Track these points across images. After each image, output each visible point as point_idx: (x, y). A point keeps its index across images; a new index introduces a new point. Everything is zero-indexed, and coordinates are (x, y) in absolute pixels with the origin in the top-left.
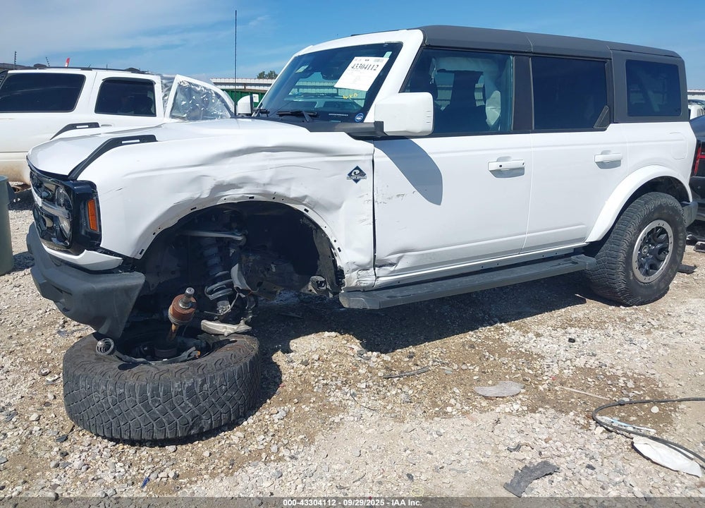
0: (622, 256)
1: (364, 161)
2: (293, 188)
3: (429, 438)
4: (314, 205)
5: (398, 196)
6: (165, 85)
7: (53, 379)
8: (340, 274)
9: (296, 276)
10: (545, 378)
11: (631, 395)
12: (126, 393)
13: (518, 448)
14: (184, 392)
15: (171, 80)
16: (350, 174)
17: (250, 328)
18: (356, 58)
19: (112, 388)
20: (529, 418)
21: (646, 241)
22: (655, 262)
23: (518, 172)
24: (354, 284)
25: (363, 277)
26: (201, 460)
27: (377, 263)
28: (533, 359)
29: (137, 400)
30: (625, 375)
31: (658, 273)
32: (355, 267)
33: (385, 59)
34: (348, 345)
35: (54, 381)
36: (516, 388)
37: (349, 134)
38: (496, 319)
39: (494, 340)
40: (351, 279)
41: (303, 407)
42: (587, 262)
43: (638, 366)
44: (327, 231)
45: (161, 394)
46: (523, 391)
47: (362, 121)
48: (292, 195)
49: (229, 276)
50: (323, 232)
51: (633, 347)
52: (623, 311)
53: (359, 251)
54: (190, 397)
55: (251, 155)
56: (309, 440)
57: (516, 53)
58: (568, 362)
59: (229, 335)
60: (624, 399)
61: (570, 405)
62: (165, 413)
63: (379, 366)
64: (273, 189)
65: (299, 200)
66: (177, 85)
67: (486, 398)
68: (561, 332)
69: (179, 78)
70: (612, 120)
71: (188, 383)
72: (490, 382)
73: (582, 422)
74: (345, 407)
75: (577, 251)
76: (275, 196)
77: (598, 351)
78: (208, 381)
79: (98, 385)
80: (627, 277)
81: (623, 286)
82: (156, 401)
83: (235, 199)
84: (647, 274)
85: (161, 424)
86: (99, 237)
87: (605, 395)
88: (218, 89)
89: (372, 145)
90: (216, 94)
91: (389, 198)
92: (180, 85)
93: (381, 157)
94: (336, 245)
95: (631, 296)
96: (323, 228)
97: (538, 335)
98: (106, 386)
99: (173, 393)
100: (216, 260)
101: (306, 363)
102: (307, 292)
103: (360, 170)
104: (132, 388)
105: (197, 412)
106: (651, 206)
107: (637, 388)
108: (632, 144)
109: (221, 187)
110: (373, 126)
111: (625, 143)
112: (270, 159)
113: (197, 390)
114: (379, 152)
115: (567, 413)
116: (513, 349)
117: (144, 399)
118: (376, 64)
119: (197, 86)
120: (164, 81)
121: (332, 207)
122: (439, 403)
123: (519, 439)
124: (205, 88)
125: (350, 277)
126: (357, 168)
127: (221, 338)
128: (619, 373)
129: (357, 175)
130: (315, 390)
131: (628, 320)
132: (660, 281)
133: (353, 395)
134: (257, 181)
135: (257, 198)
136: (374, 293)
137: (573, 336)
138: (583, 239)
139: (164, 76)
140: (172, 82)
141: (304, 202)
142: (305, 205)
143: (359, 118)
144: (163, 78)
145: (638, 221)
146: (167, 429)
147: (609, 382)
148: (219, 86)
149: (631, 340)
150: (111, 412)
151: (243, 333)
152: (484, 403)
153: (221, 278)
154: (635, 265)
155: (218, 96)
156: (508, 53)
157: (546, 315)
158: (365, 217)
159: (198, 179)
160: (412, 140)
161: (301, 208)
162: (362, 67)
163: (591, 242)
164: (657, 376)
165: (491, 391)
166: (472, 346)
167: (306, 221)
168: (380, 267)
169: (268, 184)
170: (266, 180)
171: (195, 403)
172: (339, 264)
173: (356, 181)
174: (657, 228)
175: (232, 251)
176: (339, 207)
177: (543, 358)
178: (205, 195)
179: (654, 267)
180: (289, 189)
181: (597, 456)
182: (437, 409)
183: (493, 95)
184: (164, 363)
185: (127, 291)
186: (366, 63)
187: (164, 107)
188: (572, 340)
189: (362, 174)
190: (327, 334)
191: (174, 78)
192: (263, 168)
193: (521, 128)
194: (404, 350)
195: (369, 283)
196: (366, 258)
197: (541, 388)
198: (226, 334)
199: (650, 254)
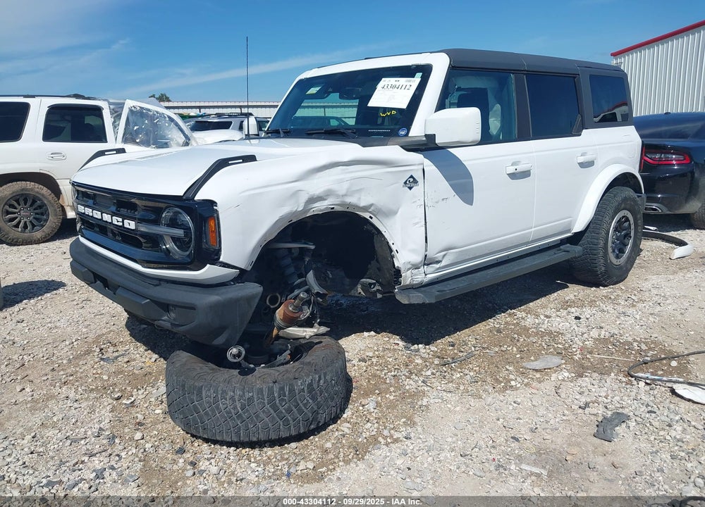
0: (602, 243)
1: (417, 170)
2: (363, 198)
3: (511, 408)
4: (379, 212)
5: (443, 199)
6: (113, 109)
7: (130, 401)
8: (398, 273)
9: (347, 281)
10: (574, 350)
11: (649, 355)
12: (255, 396)
13: (587, 405)
14: (306, 389)
15: (121, 106)
16: (405, 183)
17: (329, 329)
18: (383, 79)
19: (241, 393)
20: (581, 382)
21: (616, 229)
22: (622, 246)
23: (526, 174)
24: (408, 283)
25: (416, 275)
26: (326, 451)
27: (427, 261)
28: (555, 336)
29: (266, 401)
30: (635, 340)
31: (625, 256)
32: (410, 266)
33: (416, 80)
34: (392, 341)
35: (131, 403)
36: (557, 360)
37: (402, 147)
38: (506, 307)
39: (514, 324)
40: (408, 278)
41: (387, 396)
42: (577, 250)
43: (641, 333)
44: (386, 235)
45: (287, 393)
46: (563, 361)
47: (407, 135)
48: (362, 204)
49: (305, 283)
50: (383, 236)
51: (627, 318)
52: (603, 291)
53: (413, 251)
54: (310, 392)
55: (331, 170)
56: (411, 423)
57: (515, 71)
58: (586, 335)
59: (311, 337)
60: (646, 358)
61: (607, 369)
62: (289, 411)
63: (430, 356)
64: (349, 200)
65: (365, 209)
66: (128, 110)
67: (537, 371)
68: (564, 313)
69: (129, 104)
70: (584, 127)
71: (308, 381)
72: (532, 358)
73: (624, 379)
74: (424, 392)
75: (563, 242)
76: (350, 205)
77: (603, 325)
78: (322, 377)
79: (224, 392)
80: (606, 260)
81: (603, 269)
82: (283, 400)
83: (321, 210)
84: (617, 257)
85: (286, 423)
86: (218, 252)
87: (630, 358)
88: (170, 113)
89: (422, 156)
90: (169, 117)
91: (437, 202)
92: (131, 110)
93: (430, 167)
94: (394, 248)
95: (609, 277)
96: (383, 233)
97: (547, 317)
98: (234, 392)
99: (297, 391)
100: (292, 270)
101: (364, 360)
102: (357, 295)
103: (414, 179)
104: (260, 391)
105: (315, 408)
106: (619, 199)
107: (650, 349)
108: (601, 147)
109: (312, 200)
110: (425, 139)
111: (595, 145)
112: (347, 173)
113: (315, 386)
114: (427, 162)
115: (609, 375)
116: (535, 330)
117: (272, 401)
118: (408, 84)
119: (149, 110)
120: (111, 106)
121: (390, 213)
122: (501, 379)
123: (583, 400)
124: (157, 112)
125: (406, 276)
126: (412, 177)
127: (303, 342)
128: (630, 339)
129: (411, 182)
130: (388, 382)
131: (613, 297)
132: (627, 262)
133: (423, 382)
134: (338, 193)
135: (338, 208)
136: (423, 289)
137: (577, 314)
138: (569, 231)
139: (111, 101)
140: (123, 108)
141: (370, 210)
142: (370, 212)
143: (403, 133)
144: (110, 104)
145: (611, 212)
146: (292, 427)
147: (627, 347)
148: (172, 110)
149: (624, 313)
150: (239, 416)
151: (323, 335)
152: (538, 375)
153: (299, 286)
154: (610, 250)
155: (171, 120)
156: (509, 71)
157: (543, 299)
158: (417, 220)
159: (296, 193)
160: (449, 150)
161: (367, 215)
162: (393, 87)
163: (575, 233)
164: (660, 338)
165: (538, 365)
166: (499, 331)
167: (369, 228)
168: (428, 265)
169: (346, 195)
170: (343, 192)
171: (314, 398)
172: (397, 264)
173: (410, 188)
174: (623, 217)
175: (307, 259)
176: (395, 213)
177: (562, 334)
178: (300, 209)
179: (622, 251)
180: (360, 198)
181: (651, 404)
182: (503, 384)
183: (495, 108)
184: (263, 367)
185: (249, 299)
186: (397, 84)
187: (116, 133)
188: (577, 318)
189: (415, 181)
190: (366, 334)
191: (124, 103)
192: (341, 181)
193: (523, 137)
194: (443, 340)
195: (420, 280)
196: (418, 258)
197: (576, 358)
198: (307, 337)
199: (618, 240)
